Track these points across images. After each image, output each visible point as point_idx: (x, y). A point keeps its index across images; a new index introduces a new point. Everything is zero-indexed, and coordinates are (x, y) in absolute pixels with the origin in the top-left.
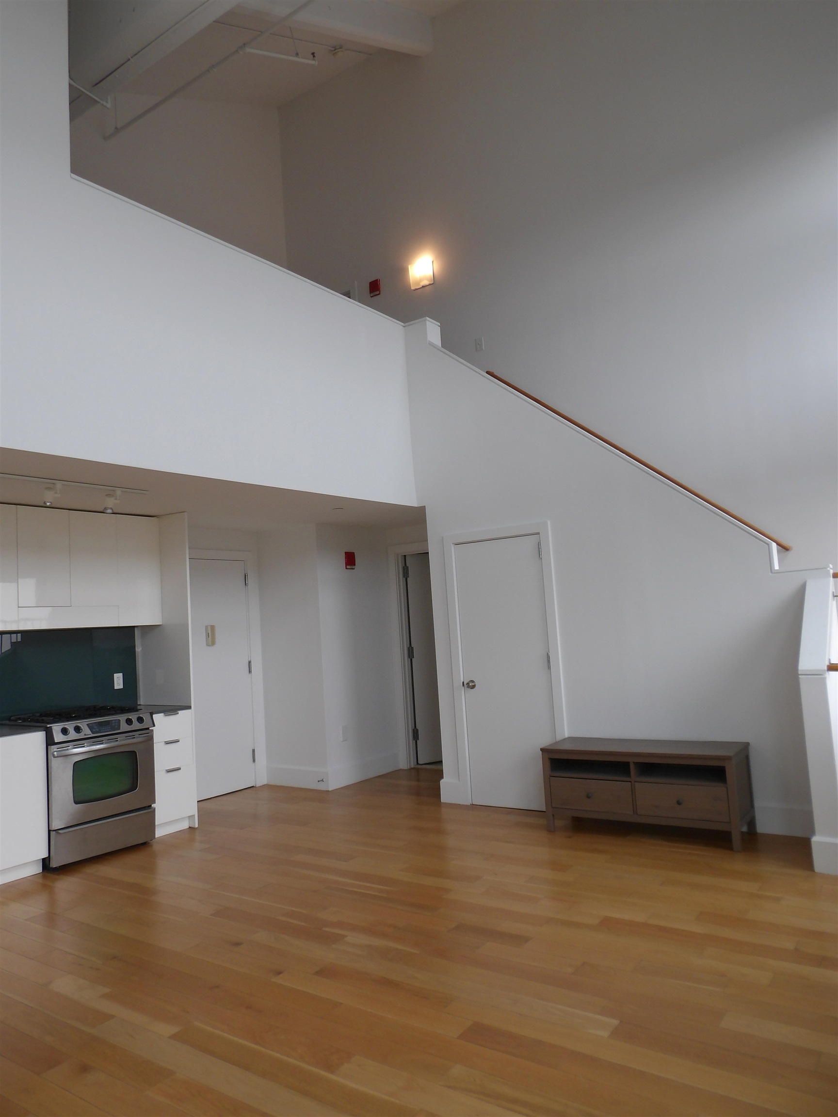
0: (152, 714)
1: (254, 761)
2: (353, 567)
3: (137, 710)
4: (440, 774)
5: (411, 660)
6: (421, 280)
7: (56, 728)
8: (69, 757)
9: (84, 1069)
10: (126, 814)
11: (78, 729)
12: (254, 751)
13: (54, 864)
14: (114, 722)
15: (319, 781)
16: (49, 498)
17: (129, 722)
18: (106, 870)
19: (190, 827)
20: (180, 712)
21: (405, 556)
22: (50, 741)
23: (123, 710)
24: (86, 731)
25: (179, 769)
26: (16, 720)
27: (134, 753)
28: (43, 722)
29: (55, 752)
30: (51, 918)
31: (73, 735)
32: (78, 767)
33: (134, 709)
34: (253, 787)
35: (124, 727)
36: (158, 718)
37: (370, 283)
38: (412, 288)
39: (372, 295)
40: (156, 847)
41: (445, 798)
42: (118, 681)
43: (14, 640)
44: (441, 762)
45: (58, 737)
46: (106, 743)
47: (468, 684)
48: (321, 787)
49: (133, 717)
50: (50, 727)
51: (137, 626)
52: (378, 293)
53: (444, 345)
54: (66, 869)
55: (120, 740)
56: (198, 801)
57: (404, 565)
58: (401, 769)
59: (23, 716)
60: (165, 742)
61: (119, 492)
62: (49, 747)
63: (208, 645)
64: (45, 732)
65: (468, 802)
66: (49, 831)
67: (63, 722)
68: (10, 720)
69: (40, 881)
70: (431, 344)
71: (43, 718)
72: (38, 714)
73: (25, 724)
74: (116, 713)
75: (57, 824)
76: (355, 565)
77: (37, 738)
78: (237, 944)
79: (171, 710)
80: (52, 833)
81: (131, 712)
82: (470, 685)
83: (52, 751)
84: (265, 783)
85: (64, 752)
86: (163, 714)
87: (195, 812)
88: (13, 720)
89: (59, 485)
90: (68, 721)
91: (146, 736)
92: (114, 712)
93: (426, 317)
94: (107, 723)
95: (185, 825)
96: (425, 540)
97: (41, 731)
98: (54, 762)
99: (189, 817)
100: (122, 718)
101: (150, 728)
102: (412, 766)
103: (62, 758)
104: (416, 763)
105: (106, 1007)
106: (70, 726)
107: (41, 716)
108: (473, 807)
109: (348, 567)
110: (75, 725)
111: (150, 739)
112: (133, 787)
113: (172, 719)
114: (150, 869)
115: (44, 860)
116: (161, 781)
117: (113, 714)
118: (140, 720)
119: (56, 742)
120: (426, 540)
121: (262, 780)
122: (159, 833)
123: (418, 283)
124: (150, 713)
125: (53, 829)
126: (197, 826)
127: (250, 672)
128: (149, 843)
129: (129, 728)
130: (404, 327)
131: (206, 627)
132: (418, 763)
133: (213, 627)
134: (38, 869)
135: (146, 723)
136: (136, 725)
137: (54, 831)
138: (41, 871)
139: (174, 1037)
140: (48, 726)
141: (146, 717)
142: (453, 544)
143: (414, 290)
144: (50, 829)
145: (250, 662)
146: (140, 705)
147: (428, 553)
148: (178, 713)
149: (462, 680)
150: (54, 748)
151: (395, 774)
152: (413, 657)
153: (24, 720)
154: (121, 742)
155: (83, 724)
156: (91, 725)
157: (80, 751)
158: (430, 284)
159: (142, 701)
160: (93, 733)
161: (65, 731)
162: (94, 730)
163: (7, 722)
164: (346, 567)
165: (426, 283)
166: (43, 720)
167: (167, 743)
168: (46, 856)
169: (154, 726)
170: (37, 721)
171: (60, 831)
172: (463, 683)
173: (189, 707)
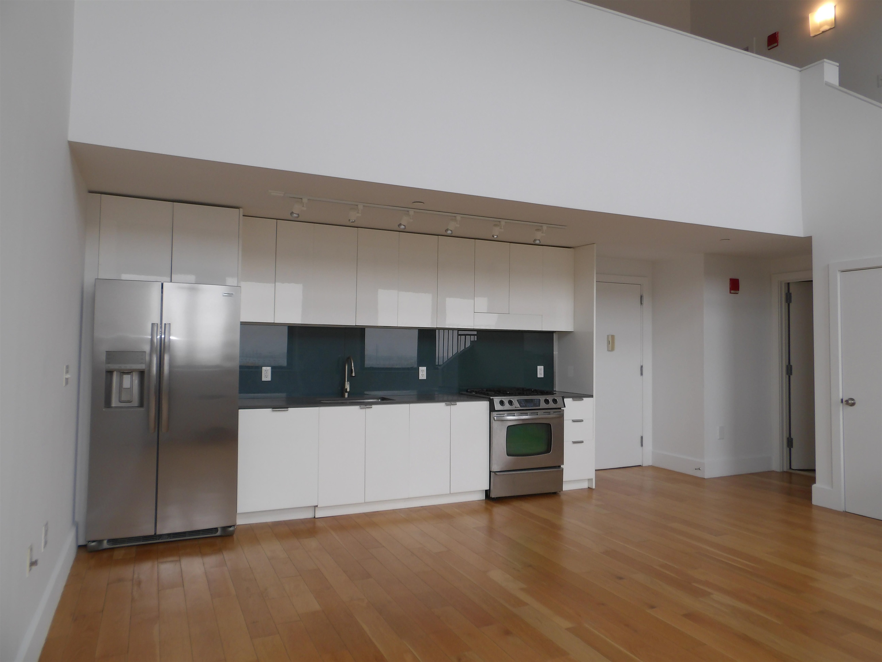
0: (563, 398)
1: (642, 445)
2: (737, 292)
3: (553, 394)
4: (813, 480)
5: (789, 377)
6: (821, 26)
7: (497, 400)
8: (505, 422)
9: (507, 633)
10: (543, 469)
11: (510, 403)
12: (642, 438)
13: (493, 495)
14: (536, 400)
15: (696, 469)
16: (496, 232)
17: (547, 401)
18: (528, 506)
19: (589, 488)
20: (584, 399)
21: (789, 284)
22: (492, 409)
23: (543, 393)
24: (516, 405)
25: (582, 442)
26: (471, 392)
27: (549, 425)
28: (488, 395)
29: (495, 417)
30: (491, 531)
31: (507, 406)
32: (511, 430)
33: (551, 392)
34: (640, 466)
35: (543, 405)
36: (568, 401)
37: (768, 37)
38: (812, 35)
39: (769, 47)
40: (563, 497)
41: (816, 500)
42: (540, 371)
43: (472, 339)
44: (814, 470)
45: (498, 407)
46: (530, 415)
47: (847, 401)
48: (698, 474)
49: (550, 398)
50: (492, 399)
51: (555, 331)
52: (776, 44)
53: (841, 84)
54: (500, 500)
55: (540, 415)
56: (596, 470)
57: (787, 292)
58: (773, 471)
59: (476, 390)
60: (572, 420)
61: (545, 227)
62: (491, 413)
63: (608, 350)
64: (489, 402)
65: (841, 508)
66: (490, 472)
67: (501, 396)
68: (467, 391)
69: (484, 504)
70: (828, 84)
71: (488, 392)
72: (485, 390)
73: (476, 395)
74: (538, 394)
75: (495, 468)
76: (739, 290)
77: (484, 405)
78: (621, 578)
79: (578, 397)
80: (492, 474)
81: (547, 395)
82: (850, 403)
83: (493, 416)
84: (651, 464)
85: (501, 417)
86: (571, 399)
87: (593, 476)
88: (469, 392)
89: (503, 222)
90: (504, 396)
91: (557, 414)
92: (536, 393)
93: (823, 58)
94: (532, 400)
95: (585, 485)
96: (810, 269)
97: (486, 401)
98: (495, 424)
99: (588, 479)
100: (542, 398)
101: (562, 409)
102: (785, 470)
103: (499, 422)
104: (789, 467)
105: (524, 597)
106: (506, 399)
107: (487, 390)
108: (846, 514)
109: (732, 292)
110: (509, 399)
111: (562, 416)
112: (548, 450)
113: (578, 403)
114: (559, 512)
115: (486, 491)
116: (569, 449)
117: (535, 395)
118: (555, 401)
119: (496, 410)
120: (812, 269)
121: (648, 462)
122: (566, 487)
123: (818, 29)
124: (562, 397)
125: (492, 471)
126: (594, 487)
127: (642, 374)
128: (558, 493)
129: (547, 406)
130: (800, 71)
131: (608, 336)
132: (790, 468)
133: (613, 337)
134: (482, 497)
135: (559, 404)
136: (551, 405)
137: (493, 472)
138: (485, 499)
139: (568, 629)
140: (491, 398)
141: (559, 400)
142: (839, 271)
143: (814, 37)
144: (491, 470)
145: (642, 367)
146: (555, 391)
147: (812, 281)
148: (583, 400)
149: (841, 397)
150: (494, 414)
151: (768, 474)
152: (791, 373)
153: (476, 392)
154: (540, 416)
155: (515, 399)
156: (519, 401)
157: (512, 418)
158: (831, 29)
159: (557, 388)
160: (521, 406)
161: (502, 403)
162: (522, 405)
163: (465, 393)
164: (730, 292)
165: (826, 27)
166: (488, 393)
167: (574, 421)
168: (488, 488)
169: (565, 407)
170: (484, 394)
171: (497, 473)
172: (842, 400)
173: (592, 396)
